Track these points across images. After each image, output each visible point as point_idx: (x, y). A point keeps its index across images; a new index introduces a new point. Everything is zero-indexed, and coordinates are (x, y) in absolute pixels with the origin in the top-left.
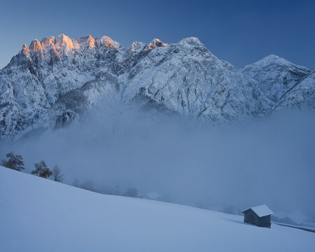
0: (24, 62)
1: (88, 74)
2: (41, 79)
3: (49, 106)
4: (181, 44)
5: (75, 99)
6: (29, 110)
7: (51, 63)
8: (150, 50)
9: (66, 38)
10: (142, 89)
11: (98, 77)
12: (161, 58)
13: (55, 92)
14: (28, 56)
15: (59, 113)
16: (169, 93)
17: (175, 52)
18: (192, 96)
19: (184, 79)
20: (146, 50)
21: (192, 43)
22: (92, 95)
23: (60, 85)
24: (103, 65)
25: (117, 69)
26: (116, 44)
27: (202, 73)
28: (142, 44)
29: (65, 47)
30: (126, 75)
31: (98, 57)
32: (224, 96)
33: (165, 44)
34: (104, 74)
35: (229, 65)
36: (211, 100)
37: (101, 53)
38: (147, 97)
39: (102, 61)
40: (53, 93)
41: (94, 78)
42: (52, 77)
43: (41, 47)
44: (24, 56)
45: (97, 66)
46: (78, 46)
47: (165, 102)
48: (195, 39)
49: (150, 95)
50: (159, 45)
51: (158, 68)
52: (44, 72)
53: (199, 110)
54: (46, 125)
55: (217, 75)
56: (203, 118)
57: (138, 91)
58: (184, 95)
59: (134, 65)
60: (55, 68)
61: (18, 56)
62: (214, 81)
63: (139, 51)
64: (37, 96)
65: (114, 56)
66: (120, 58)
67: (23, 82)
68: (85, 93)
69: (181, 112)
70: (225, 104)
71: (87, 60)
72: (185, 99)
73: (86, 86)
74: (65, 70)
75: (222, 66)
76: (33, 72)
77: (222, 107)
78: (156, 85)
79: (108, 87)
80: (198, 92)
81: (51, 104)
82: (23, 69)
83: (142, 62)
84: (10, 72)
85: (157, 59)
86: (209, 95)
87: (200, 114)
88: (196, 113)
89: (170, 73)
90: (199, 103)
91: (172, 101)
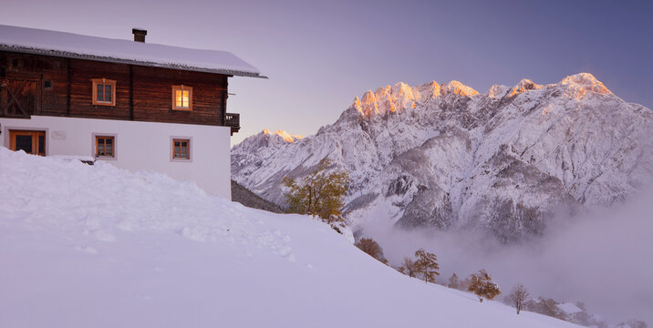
0: (355, 118)
1: (430, 128)
2: (373, 136)
3: (381, 168)
4: (564, 83)
5: (414, 159)
6: (358, 172)
7: (385, 118)
8: (515, 96)
9: (404, 87)
10: (503, 147)
11: (443, 132)
12: (532, 105)
13: (389, 151)
14: (360, 110)
15: (394, 176)
16: (542, 152)
17: (554, 95)
18: (579, 156)
19: (568, 133)
20: (510, 95)
21: (582, 81)
22: (435, 155)
23: (395, 143)
24: (450, 117)
25: (469, 122)
26: (468, 91)
27: (597, 123)
28: (504, 88)
29: (403, 97)
30: (481, 128)
31: (444, 108)
32: (633, 156)
33: (537, 86)
34: (451, 129)
35: (645, 109)
36: (610, 162)
37: (448, 102)
38: (509, 157)
39: (448, 113)
40: (386, 152)
41: (438, 133)
42: (386, 133)
43: (375, 100)
44: (355, 110)
45: (443, 119)
46: (418, 96)
47: (536, 164)
48: (586, 75)
49: (514, 154)
50: (530, 87)
51: (527, 118)
52: (377, 127)
53: (589, 176)
54: (377, 191)
55: (622, 125)
56: (596, 188)
57: (498, 150)
58: (566, 154)
59: (493, 115)
60: (390, 123)
61: (348, 111)
62: (616, 133)
63: (499, 97)
64: (368, 157)
65: (465, 105)
66: (473, 108)
67: (353, 141)
68: (427, 152)
69: (560, 178)
70: (635, 167)
71: (429, 113)
72: (567, 160)
73: (427, 144)
74: (402, 125)
75: (631, 112)
76: (365, 129)
77: (629, 172)
78: (523, 141)
79: (457, 145)
80: (589, 148)
81: (384, 166)
82: (353, 126)
83: (504, 111)
84: (339, 129)
85: (527, 106)
86: (607, 154)
87: (592, 180)
88: (585, 180)
89: (546, 125)
90: (589, 165)
91: (547, 162)
